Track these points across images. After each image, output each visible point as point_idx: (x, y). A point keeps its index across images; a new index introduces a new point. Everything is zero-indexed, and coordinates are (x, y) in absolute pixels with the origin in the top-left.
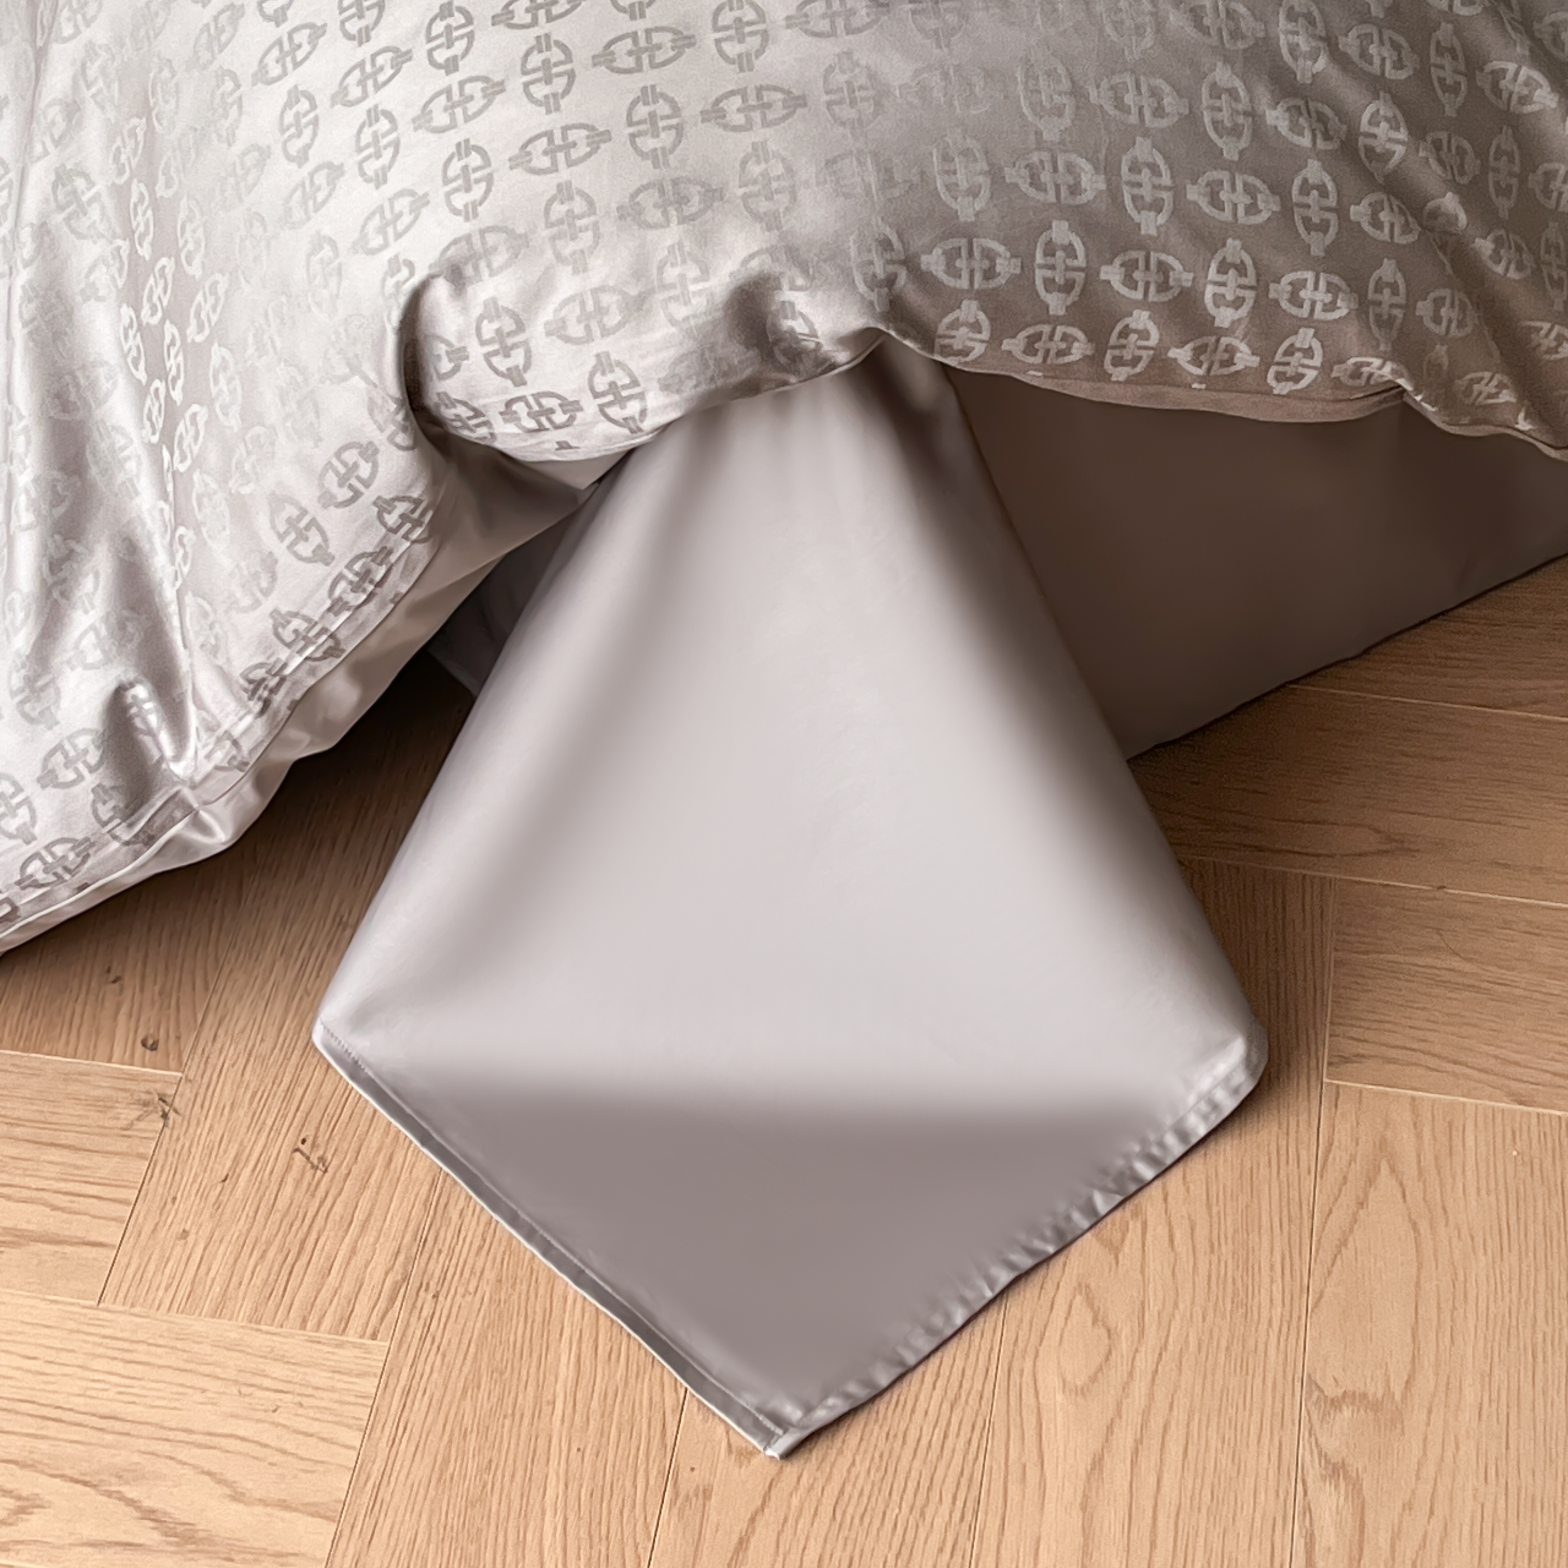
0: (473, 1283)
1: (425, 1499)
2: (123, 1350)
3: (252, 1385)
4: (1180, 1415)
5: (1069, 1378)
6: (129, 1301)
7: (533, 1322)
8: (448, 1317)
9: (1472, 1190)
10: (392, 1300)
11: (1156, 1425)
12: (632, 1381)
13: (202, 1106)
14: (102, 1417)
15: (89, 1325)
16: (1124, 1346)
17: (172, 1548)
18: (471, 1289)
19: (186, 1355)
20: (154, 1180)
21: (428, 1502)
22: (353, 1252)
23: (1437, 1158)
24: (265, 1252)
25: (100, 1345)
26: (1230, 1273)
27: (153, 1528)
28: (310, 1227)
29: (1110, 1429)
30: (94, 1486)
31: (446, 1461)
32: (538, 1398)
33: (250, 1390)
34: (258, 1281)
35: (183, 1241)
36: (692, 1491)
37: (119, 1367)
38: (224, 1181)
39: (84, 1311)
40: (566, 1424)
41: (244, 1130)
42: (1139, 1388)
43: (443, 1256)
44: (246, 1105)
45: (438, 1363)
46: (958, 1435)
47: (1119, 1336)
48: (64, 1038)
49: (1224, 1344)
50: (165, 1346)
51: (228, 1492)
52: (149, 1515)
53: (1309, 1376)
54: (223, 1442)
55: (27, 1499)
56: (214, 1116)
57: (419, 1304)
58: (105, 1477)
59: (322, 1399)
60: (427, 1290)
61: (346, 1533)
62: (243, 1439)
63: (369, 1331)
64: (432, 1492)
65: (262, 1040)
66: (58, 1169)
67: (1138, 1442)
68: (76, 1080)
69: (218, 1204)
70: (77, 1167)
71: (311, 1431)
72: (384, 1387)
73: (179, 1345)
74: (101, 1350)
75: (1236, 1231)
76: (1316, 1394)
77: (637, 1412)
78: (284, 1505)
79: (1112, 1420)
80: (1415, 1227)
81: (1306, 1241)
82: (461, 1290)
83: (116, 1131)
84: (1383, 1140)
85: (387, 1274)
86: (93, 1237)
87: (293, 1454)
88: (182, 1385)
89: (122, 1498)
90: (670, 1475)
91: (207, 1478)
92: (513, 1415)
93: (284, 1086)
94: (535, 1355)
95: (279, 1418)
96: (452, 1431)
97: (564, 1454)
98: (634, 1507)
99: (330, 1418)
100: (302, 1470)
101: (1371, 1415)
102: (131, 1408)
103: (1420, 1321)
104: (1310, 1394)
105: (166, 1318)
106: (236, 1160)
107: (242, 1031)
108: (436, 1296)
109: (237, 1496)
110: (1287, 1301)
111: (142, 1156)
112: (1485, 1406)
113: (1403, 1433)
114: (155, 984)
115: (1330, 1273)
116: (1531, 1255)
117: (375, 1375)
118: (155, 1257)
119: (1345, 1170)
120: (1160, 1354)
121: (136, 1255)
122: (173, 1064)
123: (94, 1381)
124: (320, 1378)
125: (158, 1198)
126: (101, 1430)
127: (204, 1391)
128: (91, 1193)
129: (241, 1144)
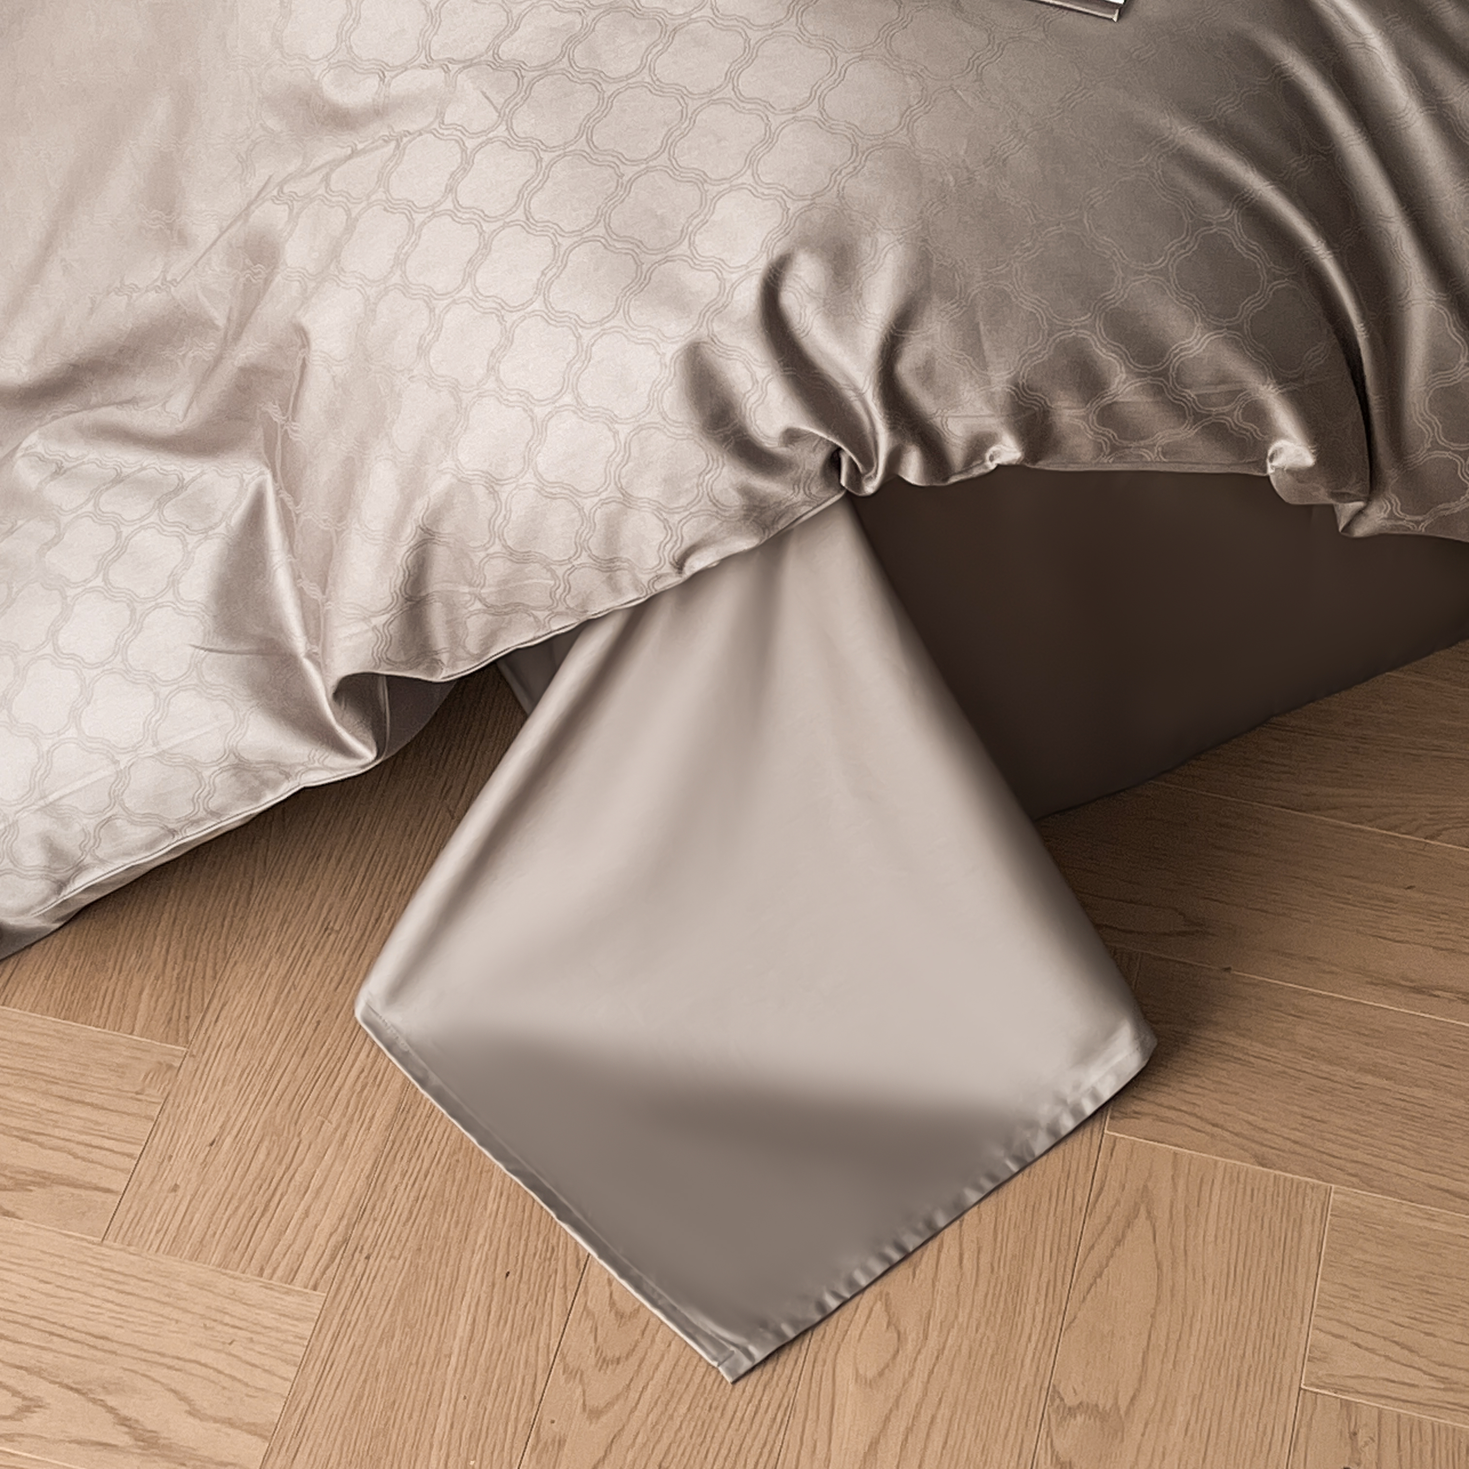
0: (399, 1248)
1: (340, 1427)
2: (116, 1282)
3: (215, 1321)
4: (945, 1411)
5: (861, 1372)
6: (127, 1239)
7: (442, 1286)
8: (375, 1277)
9: (1210, 1238)
10: (333, 1258)
11: (925, 1417)
12: (514, 1344)
13: (201, 1079)
14: (96, 1337)
15: (94, 1258)
16: (910, 1347)
17: (139, 1451)
18: (397, 1254)
19: (167, 1291)
20: (156, 1139)
21: (341, 1431)
22: (307, 1214)
23: (1186, 1207)
24: (237, 1208)
25: (101, 1276)
26: (1003, 1291)
27: (126, 1433)
28: (276, 1189)
29: (887, 1419)
30: (84, 1394)
31: (360, 1397)
32: (438, 1351)
33: (213, 1324)
34: (229, 1232)
35: (173, 1194)
36: (550, 1441)
37: (112, 1295)
38: (211, 1144)
39: (90, 1246)
40: (458, 1376)
41: (232, 1101)
42: (916, 1386)
43: (378, 1223)
44: (235, 1080)
45: (362, 1316)
46: (766, 1411)
47: (906, 1339)
48: (97, 1012)
49: (990, 1351)
50: (151, 1282)
51: (188, 1408)
52: (124, 1421)
53: (1054, 1386)
54: (189, 1366)
55: (31, 1399)
56: (209, 1088)
57: (353, 1263)
58: (93, 1387)
59: (270, 1337)
60: (361, 1252)
61: (276, 1451)
62: (205, 1365)
63: (312, 1283)
64: (346, 1423)
65: (254, 1026)
66: (82, 1123)
67: (909, 1430)
68: (103, 1048)
69: (204, 1164)
70: (97, 1123)
71: (257, 1363)
72: (318, 1330)
73: (161, 1280)
74: (99, 1281)
75: (1014, 1256)
76: (1058, 1401)
77: (515, 1370)
78: (230, 1423)
79: (891, 1411)
80: (1159, 1266)
81: (1069, 1271)
82: (388, 1255)
83: (130, 1095)
84: (1145, 1187)
85: (331, 1235)
86: (104, 1184)
87: (239, 1381)
88: (162, 1316)
89: (105, 1406)
90: (533, 1424)
91: (172, 1395)
92: (417, 1363)
93: (267, 1067)
94: (441, 1314)
95: (235, 1349)
96: (368, 1372)
97: (454, 1397)
98: (503, 1450)
99: (273, 1354)
100: (248, 1395)
101: (1098, 1423)
102: (119, 1331)
103: (1151, 1347)
104: (1053, 1400)
105: (153, 1257)
106: (222, 1127)
107: (239, 1017)
108: (368, 1258)
109: (193, 1413)
110: (1046, 1320)
111: (149, 1118)
112: (1192, 1422)
113: (1122, 1440)
114: (174, 969)
115: (1084, 1298)
116: (1250, 1297)
117: (312, 1320)
118: (151, 1204)
119: (1110, 1210)
120: (937, 1358)
121: (137, 1201)
122: (181, 1040)
123: (93, 1306)
124: (268, 1318)
125: (158, 1155)
126: (95, 1347)
127: (177, 1321)
128: (107, 1146)
129: (229, 1113)
